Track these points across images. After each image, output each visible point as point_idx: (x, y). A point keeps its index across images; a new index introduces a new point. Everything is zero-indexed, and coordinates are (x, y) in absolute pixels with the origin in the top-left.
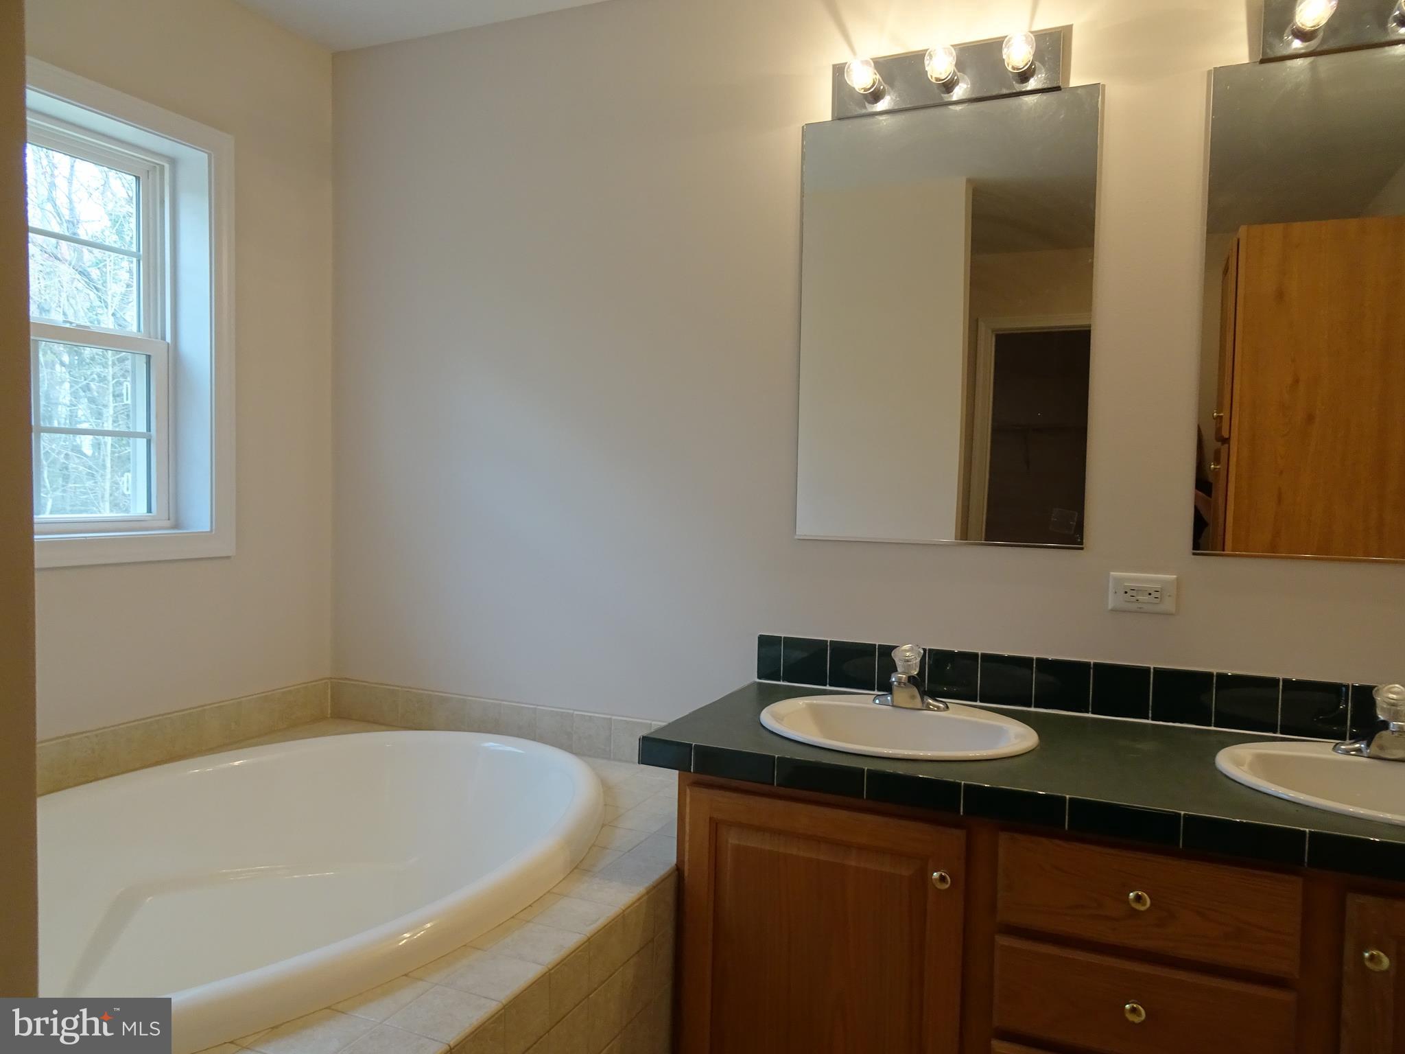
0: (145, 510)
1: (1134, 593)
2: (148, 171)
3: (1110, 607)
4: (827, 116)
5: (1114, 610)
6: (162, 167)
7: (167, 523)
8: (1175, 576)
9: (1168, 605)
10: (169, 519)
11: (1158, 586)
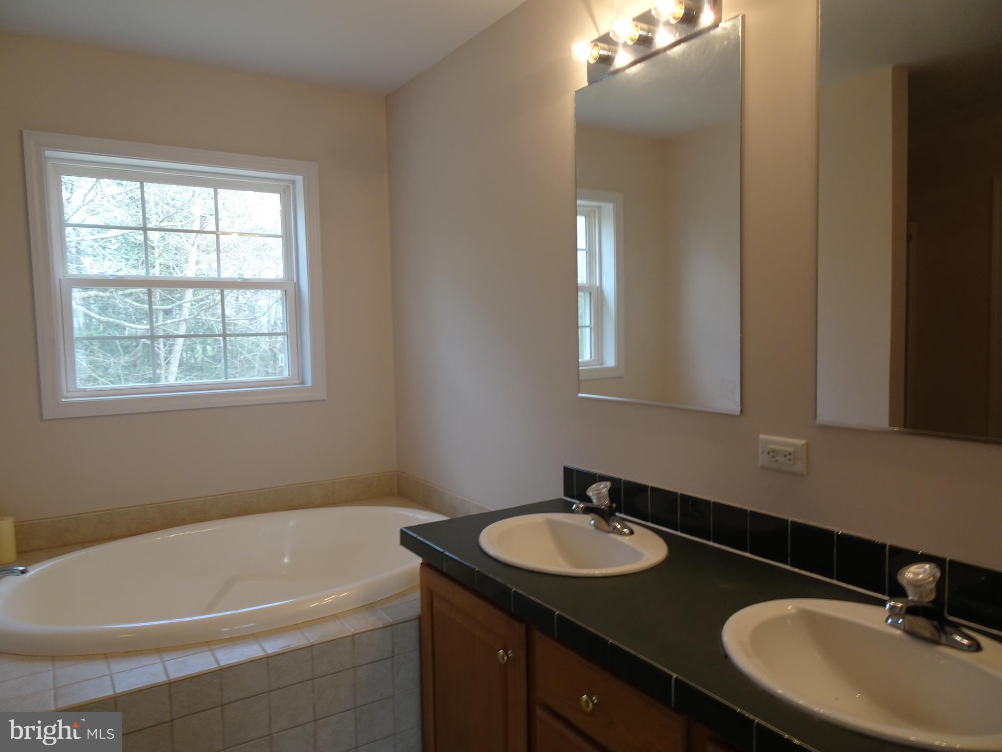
0: (288, 375)
1: (774, 454)
2: (285, 190)
3: (760, 464)
4: (585, 83)
5: (764, 468)
6: (290, 186)
7: (298, 381)
8: (803, 442)
9: (799, 467)
10: (299, 379)
11: (791, 450)
